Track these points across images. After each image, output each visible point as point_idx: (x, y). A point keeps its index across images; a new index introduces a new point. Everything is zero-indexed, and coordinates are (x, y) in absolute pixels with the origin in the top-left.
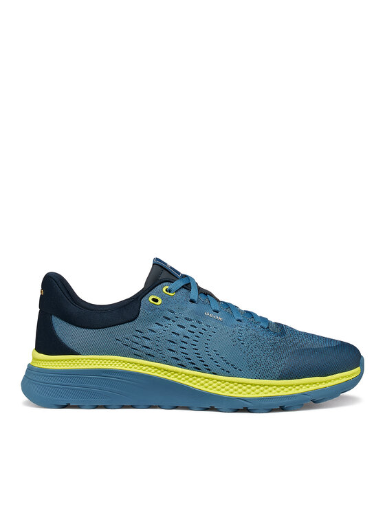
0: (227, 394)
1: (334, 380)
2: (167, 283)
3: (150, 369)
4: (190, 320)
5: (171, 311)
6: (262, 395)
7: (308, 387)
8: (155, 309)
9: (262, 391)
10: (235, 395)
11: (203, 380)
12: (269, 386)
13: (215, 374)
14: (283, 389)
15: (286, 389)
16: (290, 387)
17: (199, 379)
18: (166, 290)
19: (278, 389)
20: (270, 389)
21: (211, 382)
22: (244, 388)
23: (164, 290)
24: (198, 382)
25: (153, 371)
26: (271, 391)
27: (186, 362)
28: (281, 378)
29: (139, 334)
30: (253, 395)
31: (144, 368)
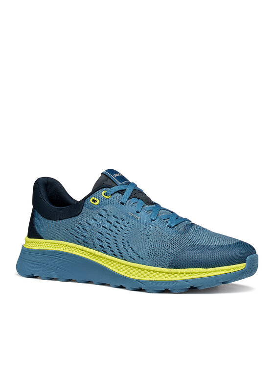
0: (131, 276)
1: (214, 271)
2: (106, 189)
3: (85, 253)
4: (117, 218)
5: (105, 210)
6: (154, 279)
7: (190, 276)
8: (94, 207)
9: (154, 276)
10: (136, 277)
11: (117, 264)
12: (160, 272)
13: (126, 260)
14: (170, 276)
15: (172, 276)
16: (176, 275)
17: (115, 263)
18: (104, 194)
19: (167, 275)
20: (161, 274)
21: (122, 266)
22: (143, 272)
23: (103, 194)
24: (114, 265)
25: (87, 255)
26: (160, 277)
27: (108, 250)
28: (170, 267)
29: (80, 226)
30: (148, 279)
31: (81, 252)
